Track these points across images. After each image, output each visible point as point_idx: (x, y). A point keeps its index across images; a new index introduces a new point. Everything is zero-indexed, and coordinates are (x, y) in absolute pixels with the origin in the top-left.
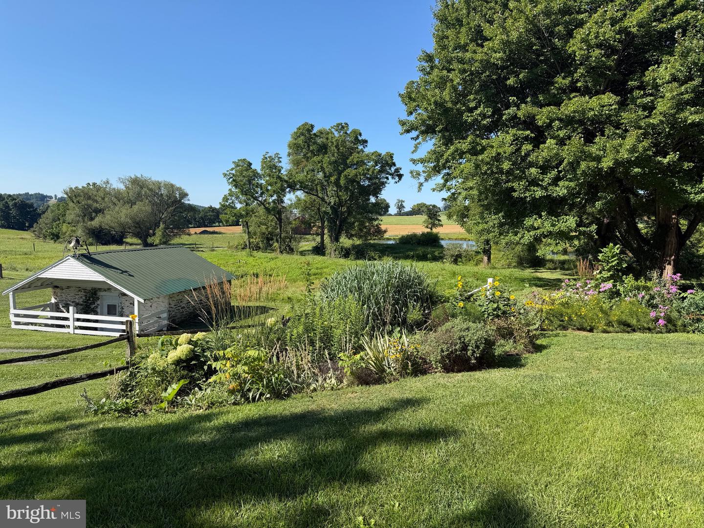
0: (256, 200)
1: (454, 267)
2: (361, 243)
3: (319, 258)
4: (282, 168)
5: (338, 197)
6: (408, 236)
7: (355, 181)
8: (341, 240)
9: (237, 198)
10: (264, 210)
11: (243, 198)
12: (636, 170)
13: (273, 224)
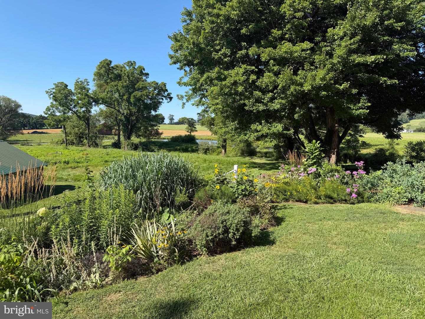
0: (71, 110)
1: (205, 156)
2: (146, 140)
3: (116, 150)
4: (90, 89)
5: (129, 110)
6: (176, 136)
7: (141, 100)
8: (132, 139)
9: (57, 108)
10: (77, 117)
11: (61, 108)
12: (324, 93)
13: (83, 127)
